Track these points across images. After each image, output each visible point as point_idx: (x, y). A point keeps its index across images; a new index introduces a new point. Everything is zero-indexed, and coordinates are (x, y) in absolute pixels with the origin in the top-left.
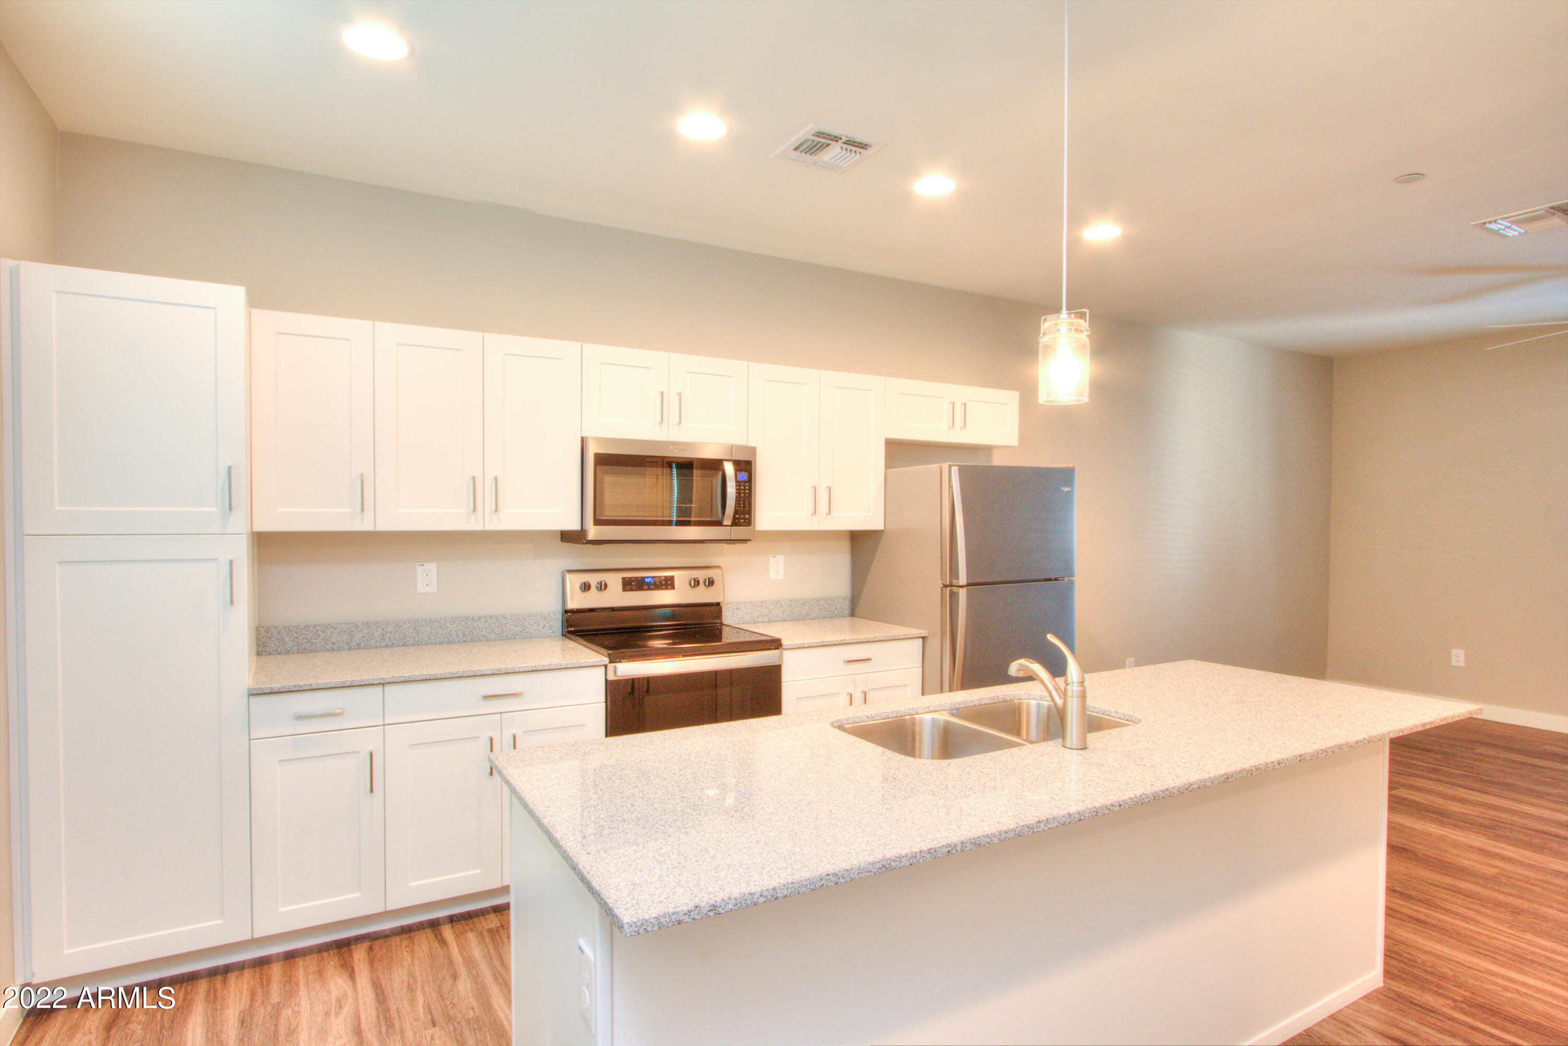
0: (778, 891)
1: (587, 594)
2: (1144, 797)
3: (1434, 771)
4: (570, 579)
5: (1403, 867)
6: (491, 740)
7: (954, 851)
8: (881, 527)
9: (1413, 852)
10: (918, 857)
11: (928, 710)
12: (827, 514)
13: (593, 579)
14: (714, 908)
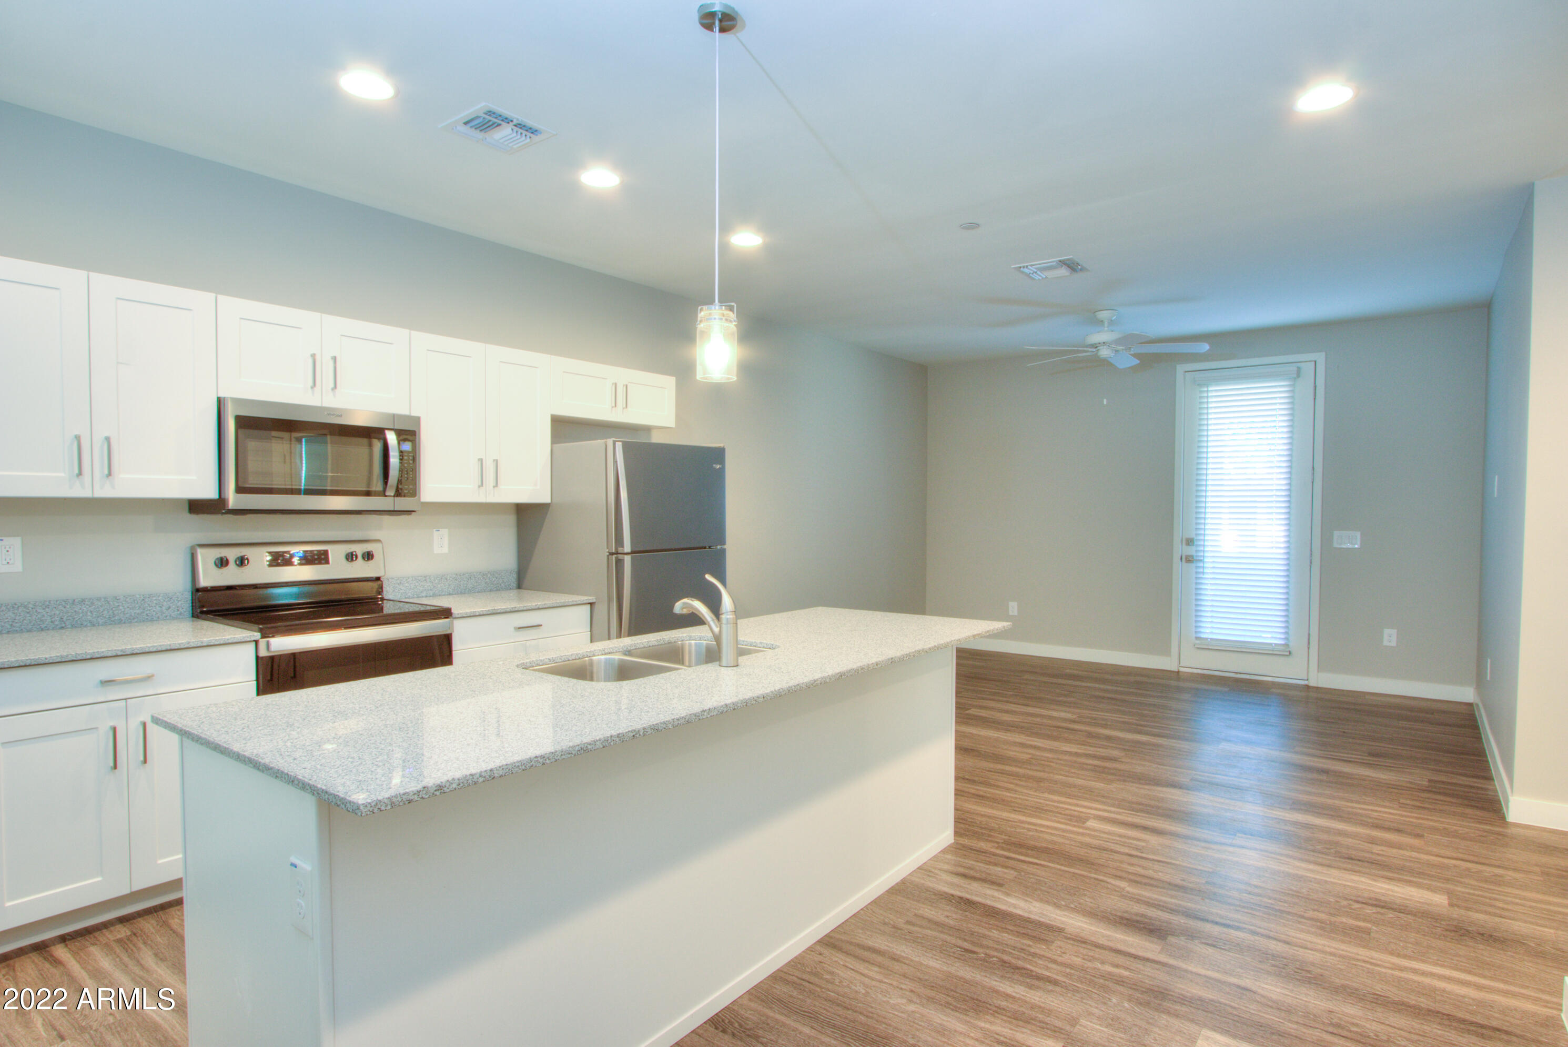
0: (495, 772)
1: (225, 570)
2: (781, 690)
3: (995, 694)
4: (201, 554)
5: (970, 762)
6: (114, 730)
7: (638, 735)
8: (548, 500)
9: (978, 751)
10: (610, 741)
11: (603, 653)
12: (494, 487)
13: (232, 554)
14: (440, 788)
